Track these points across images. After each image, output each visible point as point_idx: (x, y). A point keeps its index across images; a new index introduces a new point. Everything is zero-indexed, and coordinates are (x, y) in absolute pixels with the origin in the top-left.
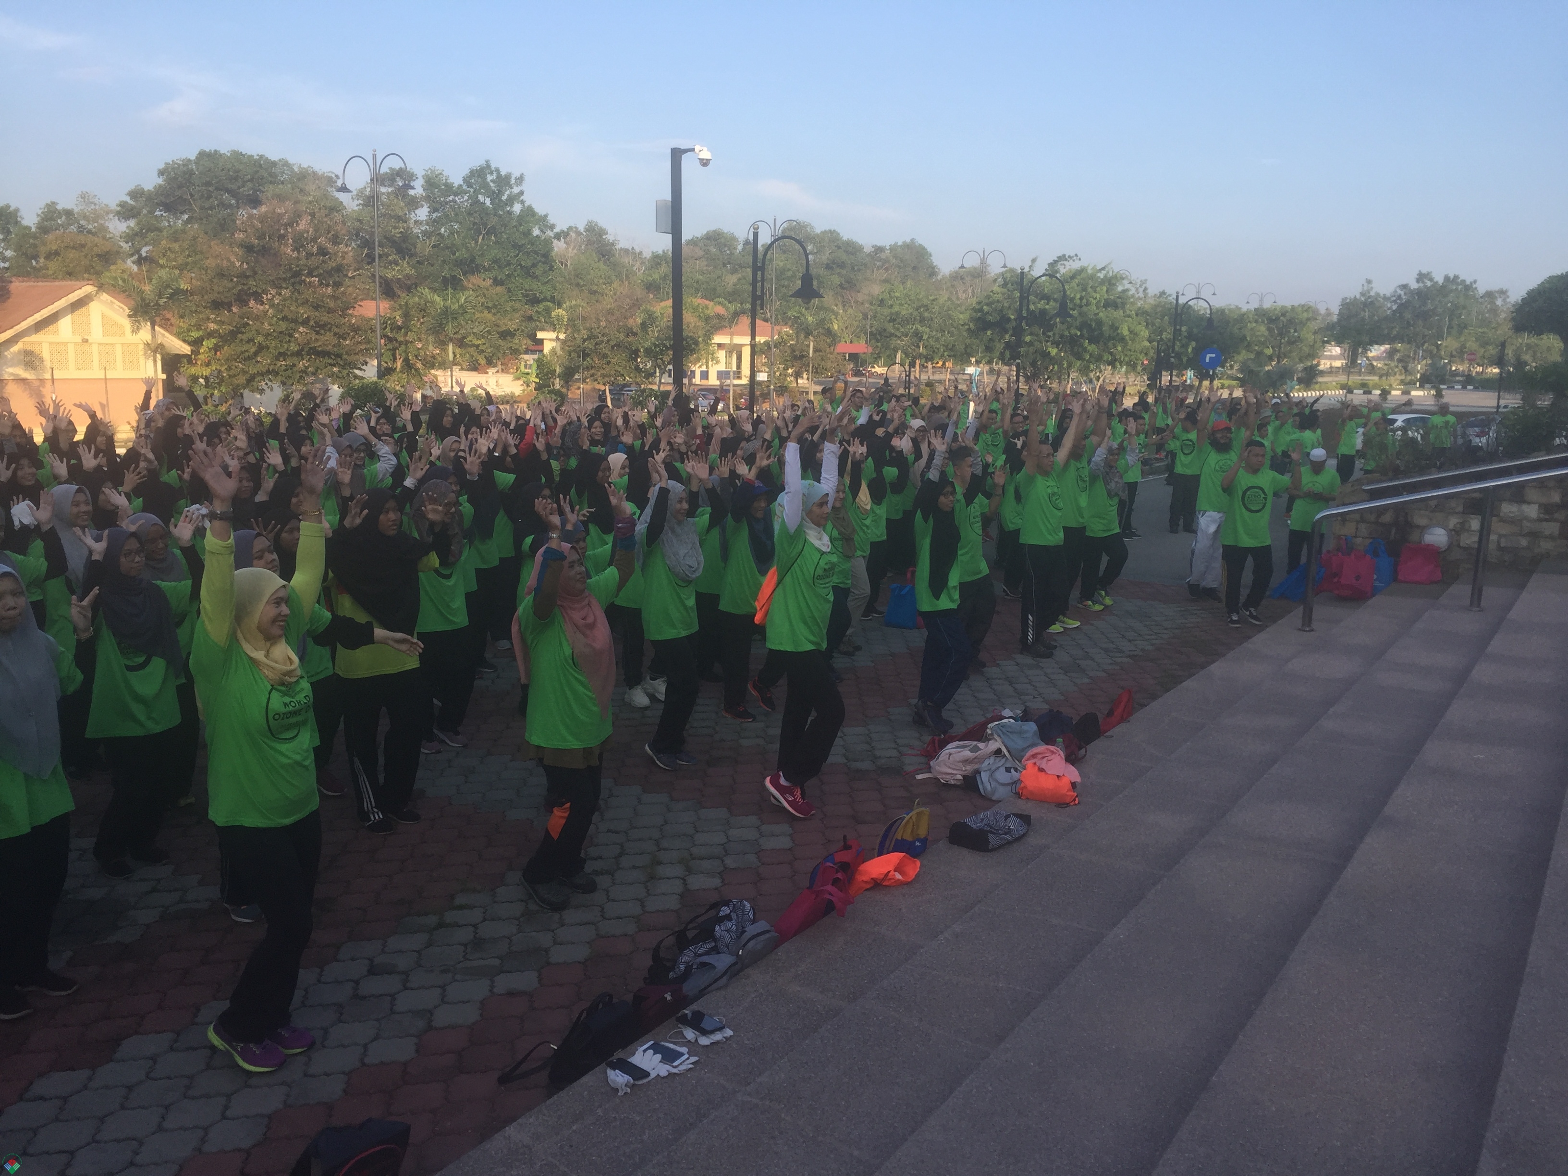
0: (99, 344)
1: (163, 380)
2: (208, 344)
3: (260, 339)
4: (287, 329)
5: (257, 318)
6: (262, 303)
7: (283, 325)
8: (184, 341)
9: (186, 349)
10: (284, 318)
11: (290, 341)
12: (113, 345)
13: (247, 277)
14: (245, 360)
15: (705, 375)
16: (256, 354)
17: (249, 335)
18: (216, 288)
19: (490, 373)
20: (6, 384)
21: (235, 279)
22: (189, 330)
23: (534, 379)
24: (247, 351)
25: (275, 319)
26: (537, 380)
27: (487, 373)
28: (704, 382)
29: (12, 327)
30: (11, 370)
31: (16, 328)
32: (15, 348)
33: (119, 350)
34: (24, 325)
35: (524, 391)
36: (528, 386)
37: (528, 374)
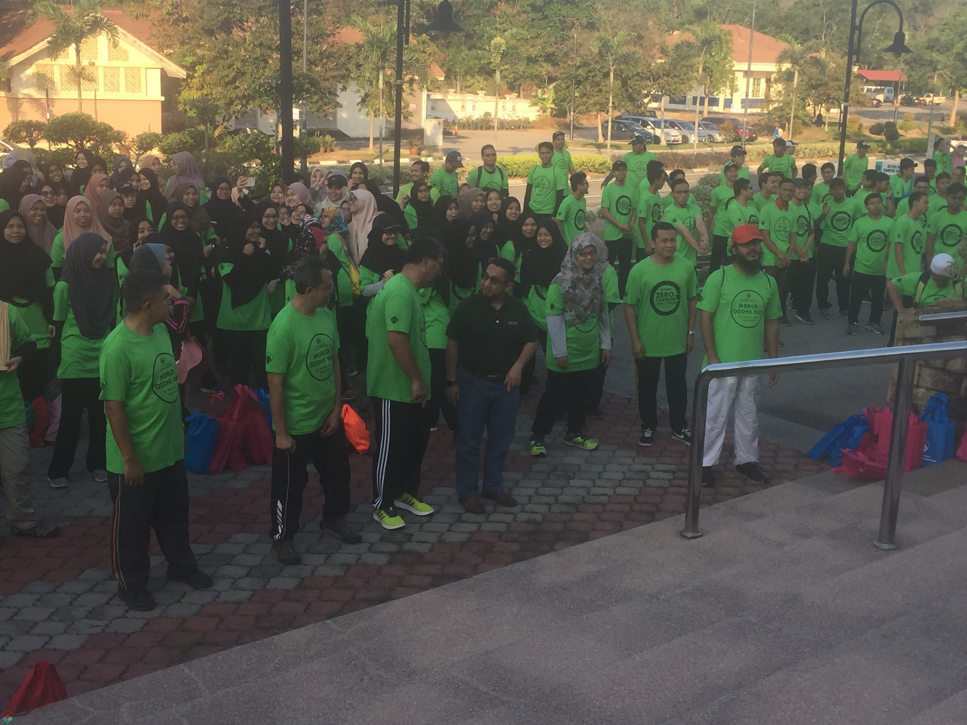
0: (105, 67)
1: (162, 102)
2: (200, 69)
3: (239, 65)
4: (262, 55)
5: (236, 45)
6: (244, 30)
7: (258, 51)
8: (182, 66)
9: (182, 73)
10: (261, 45)
11: (265, 67)
12: (118, 68)
13: (235, 5)
14: (228, 84)
15: (728, 103)
16: (235, 80)
17: (229, 62)
18: (204, 15)
19: (508, 99)
20: (21, 104)
21: (222, 8)
22: (185, 56)
23: (550, 105)
24: (227, 76)
25: (252, 45)
26: (553, 106)
27: (505, 98)
28: (727, 110)
29: (25, 51)
30: (26, 91)
31: (28, 51)
32: (30, 71)
33: (122, 72)
34: (36, 49)
35: (540, 116)
36: (544, 111)
37: (544, 100)
